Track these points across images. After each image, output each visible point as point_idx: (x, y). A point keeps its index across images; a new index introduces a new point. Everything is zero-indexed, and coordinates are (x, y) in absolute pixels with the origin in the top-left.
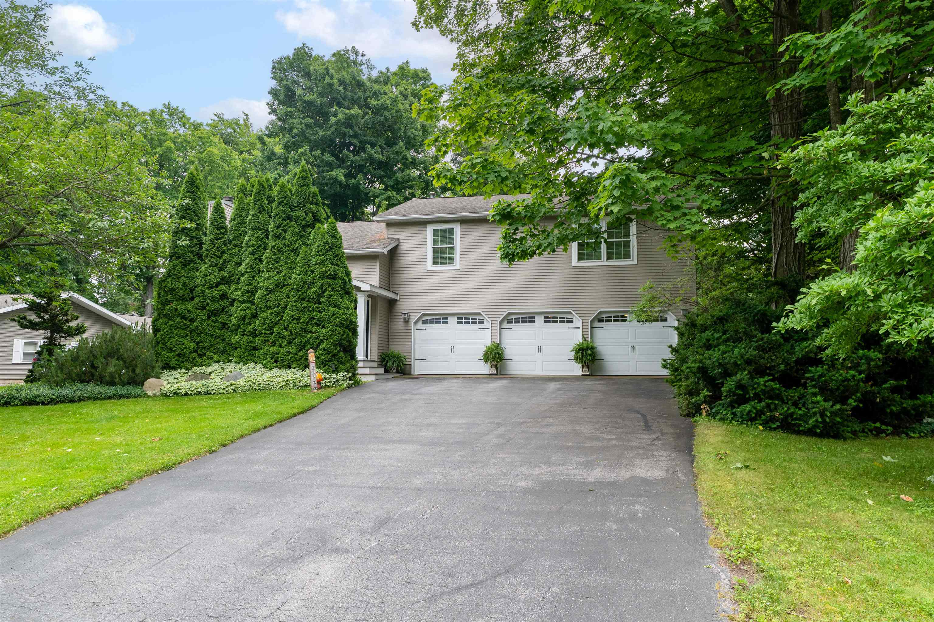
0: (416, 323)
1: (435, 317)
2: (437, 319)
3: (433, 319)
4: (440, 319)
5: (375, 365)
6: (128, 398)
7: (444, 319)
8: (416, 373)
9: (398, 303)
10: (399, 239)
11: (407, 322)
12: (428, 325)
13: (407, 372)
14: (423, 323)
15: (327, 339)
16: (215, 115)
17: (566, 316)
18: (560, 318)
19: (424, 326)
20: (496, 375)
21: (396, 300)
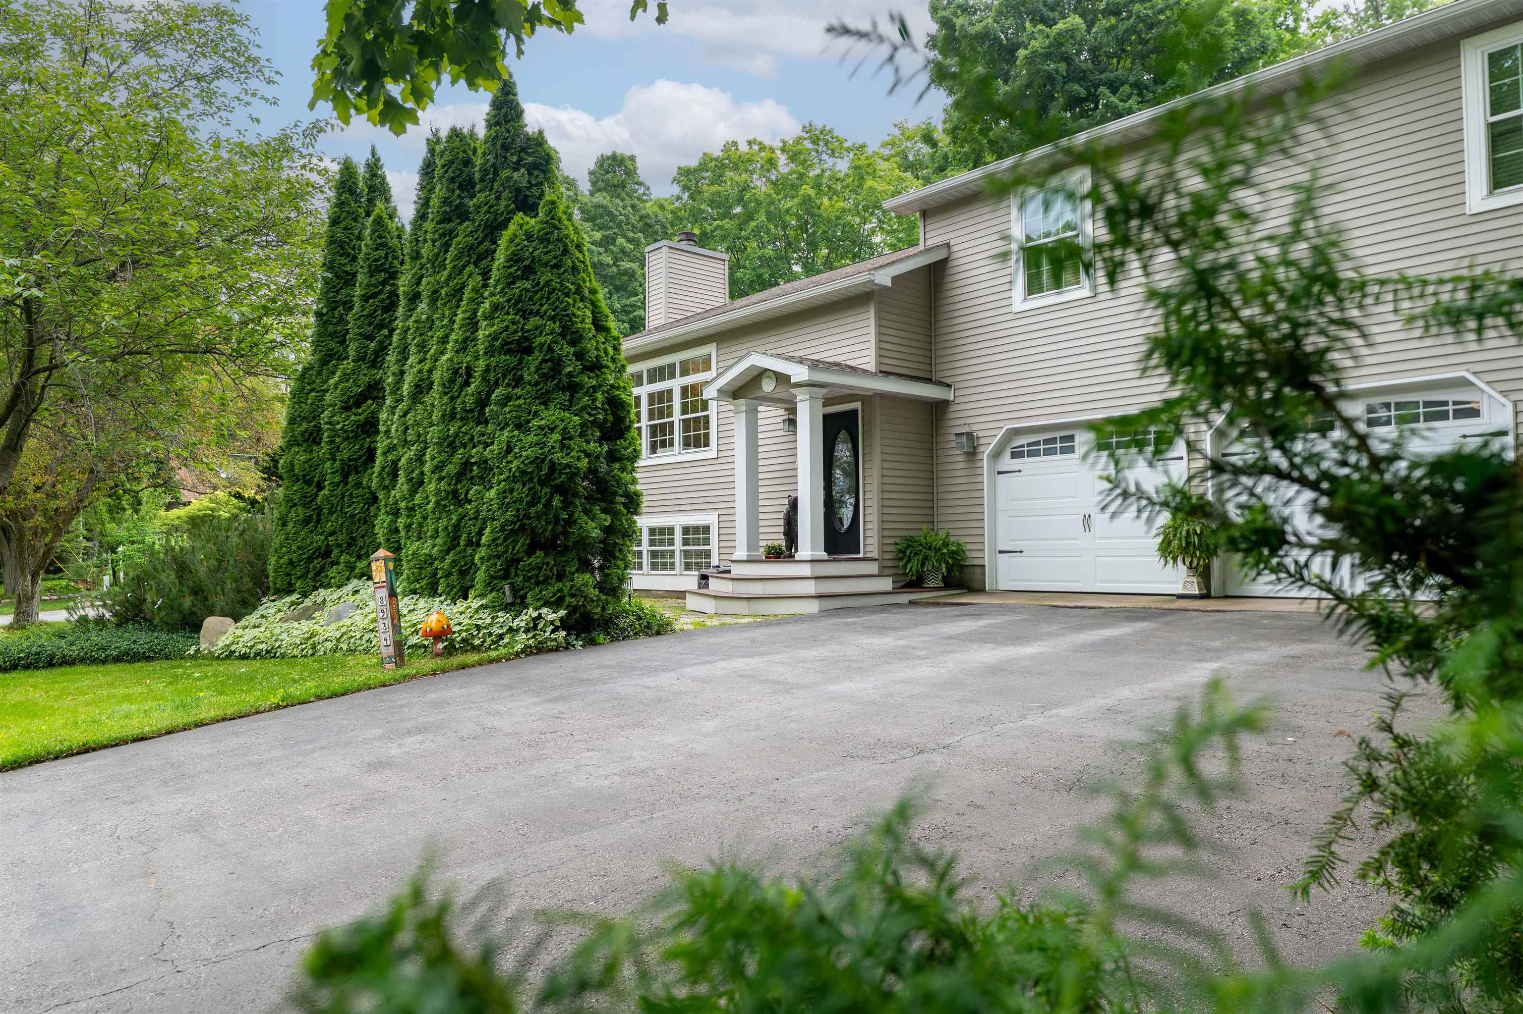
0: (996, 455)
1: (1041, 437)
2: (1046, 442)
3: (1037, 443)
4: (1054, 440)
5: (873, 568)
6: (149, 659)
7: (1063, 439)
8: (1002, 586)
9: (952, 408)
10: (948, 245)
11: (972, 454)
12: (1026, 460)
13: (977, 586)
14: (1015, 455)
15: (494, 519)
16: (895, 126)
17: (1450, 396)
18: (1427, 404)
19: (1017, 464)
20: (1202, 597)
21: (946, 403)
